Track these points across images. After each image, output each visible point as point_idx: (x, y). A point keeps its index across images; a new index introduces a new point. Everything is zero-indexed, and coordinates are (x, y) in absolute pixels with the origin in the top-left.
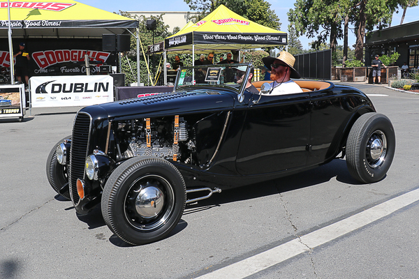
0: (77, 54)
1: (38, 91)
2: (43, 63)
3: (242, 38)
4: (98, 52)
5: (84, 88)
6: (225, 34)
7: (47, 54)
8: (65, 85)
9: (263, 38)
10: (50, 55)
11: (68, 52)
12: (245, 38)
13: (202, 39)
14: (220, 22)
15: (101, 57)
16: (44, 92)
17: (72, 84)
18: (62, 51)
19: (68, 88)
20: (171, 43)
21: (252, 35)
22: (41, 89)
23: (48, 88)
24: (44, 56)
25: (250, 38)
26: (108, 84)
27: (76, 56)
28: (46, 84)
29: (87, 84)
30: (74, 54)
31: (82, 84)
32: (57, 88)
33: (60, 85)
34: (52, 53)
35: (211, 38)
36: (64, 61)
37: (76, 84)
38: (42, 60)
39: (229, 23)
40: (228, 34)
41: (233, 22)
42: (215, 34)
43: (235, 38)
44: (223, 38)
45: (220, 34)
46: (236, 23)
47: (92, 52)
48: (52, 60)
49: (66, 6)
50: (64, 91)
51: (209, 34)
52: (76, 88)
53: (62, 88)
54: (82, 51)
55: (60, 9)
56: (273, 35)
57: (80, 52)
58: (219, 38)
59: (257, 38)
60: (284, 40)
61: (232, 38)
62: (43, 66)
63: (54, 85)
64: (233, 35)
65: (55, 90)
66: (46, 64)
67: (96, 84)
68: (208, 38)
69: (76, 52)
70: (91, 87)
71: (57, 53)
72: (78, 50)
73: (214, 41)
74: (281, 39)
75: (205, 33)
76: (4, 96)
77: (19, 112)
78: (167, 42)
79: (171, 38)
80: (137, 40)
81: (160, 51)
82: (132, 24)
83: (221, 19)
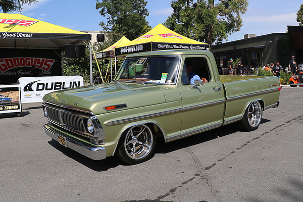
0: (30, 61)
1: (25, 90)
2: (3, 67)
3: (183, 47)
4: (46, 59)
5: (62, 86)
6: (172, 44)
7: (7, 61)
8: (47, 84)
9: (195, 48)
10: (9, 62)
11: (23, 59)
12: (185, 48)
13: (157, 47)
15: (48, 63)
16: (31, 90)
17: (52, 83)
18: (19, 58)
19: (49, 87)
20: (122, 51)
21: (189, 45)
22: (28, 88)
23: (34, 87)
24: (4, 62)
25: (187, 47)
26: (79, 82)
27: (29, 62)
28: (32, 83)
29: (64, 83)
30: (28, 61)
31: (61, 83)
32: (41, 87)
33: (43, 84)
34: (11, 60)
35: (163, 47)
36: (20, 66)
37: (56, 83)
38: (2, 65)
39: (170, 36)
40: (174, 44)
41: (173, 36)
42: (166, 44)
43: (178, 47)
44: (171, 47)
45: (169, 44)
47: (41, 59)
48: (11, 65)
49: (32, 23)
50: (47, 89)
51: (162, 44)
52: (56, 86)
53: (45, 87)
54: (34, 58)
55: (27, 25)
56: (201, 45)
57: (32, 59)
58: (168, 47)
59: (192, 48)
60: (207, 49)
61: (176, 47)
62: (4, 70)
63: (38, 84)
64: (177, 45)
65: (39, 88)
66: (6, 68)
67: (71, 83)
68: (161, 47)
69: (30, 59)
70: (67, 85)
71: (14, 60)
72: (31, 58)
74: (205, 48)
75: (159, 43)
76: (4, 95)
77: (19, 108)
78: (118, 51)
79: (123, 48)
80: (90, 49)
81: (107, 57)
82: (86, 37)
83: (164, 34)
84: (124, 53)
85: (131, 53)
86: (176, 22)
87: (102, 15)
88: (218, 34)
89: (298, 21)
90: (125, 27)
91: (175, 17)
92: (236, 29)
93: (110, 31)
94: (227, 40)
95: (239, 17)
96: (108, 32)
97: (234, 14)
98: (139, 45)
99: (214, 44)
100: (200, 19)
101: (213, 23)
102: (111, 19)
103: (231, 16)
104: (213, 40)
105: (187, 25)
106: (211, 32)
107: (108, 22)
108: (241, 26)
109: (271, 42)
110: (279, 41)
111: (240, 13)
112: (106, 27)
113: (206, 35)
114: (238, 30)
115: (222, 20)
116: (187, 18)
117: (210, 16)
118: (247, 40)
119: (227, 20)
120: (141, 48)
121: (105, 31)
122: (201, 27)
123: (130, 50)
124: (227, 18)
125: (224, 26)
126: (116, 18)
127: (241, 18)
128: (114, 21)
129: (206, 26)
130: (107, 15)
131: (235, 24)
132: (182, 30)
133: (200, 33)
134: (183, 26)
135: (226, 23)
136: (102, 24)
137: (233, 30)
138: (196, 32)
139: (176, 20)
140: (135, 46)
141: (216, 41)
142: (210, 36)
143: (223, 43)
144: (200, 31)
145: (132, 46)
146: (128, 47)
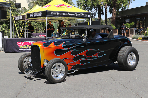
3: (70, 14)
6: (62, 12)
9: (80, 15)
12: (71, 14)
13: (51, 14)
14: (58, 6)
20: (31, 16)
21: (75, 13)
25: (73, 14)
40: (63, 12)
41: (65, 6)
42: (57, 12)
43: (66, 14)
44: (61, 14)
45: (59, 12)
46: (66, 7)
51: (54, 12)
56: (84, 13)
58: (59, 14)
59: (77, 15)
60: (89, 16)
61: (65, 14)
64: (66, 12)
68: (53, 14)
73: (56, 15)
75: (52, 11)
78: (28, 15)
79: (31, 13)
80: (10, 14)
81: (23, 19)
82: (7, 5)
83: (58, 4)
84: (32, 17)
85: (35, 17)
98: (40, 12)
120: (40, 14)
123: (35, 16)
140: (37, 13)
145: (36, 12)
146: (34, 13)
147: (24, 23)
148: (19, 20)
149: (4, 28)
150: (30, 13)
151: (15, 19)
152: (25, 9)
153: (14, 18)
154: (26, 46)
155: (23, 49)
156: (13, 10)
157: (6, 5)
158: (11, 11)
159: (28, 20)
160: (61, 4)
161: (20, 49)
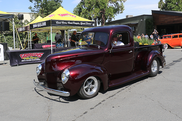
6: (67, 21)
9: (84, 24)
12: (76, 23)
13: (56, 24)
14: (62, 15)
21: (80, 22)
25: (78, 23)
39: (67, 16)
41: (69, 16)
42: (62, 21)
43: (71, 23)
44: (66, 23)
45: (65, 21)
51: (59, 21)
56: (89, 22)
58: (64, 23)
59: (82, 24)
61: (70, 23)
64: (71, 22)
68: (59, 23)
73: (61, 25)
74: (92, 24)
75: (57, 21)
78: (31, 26)
80: (13, 25)
81: (26, 30)
82: (10, 17)
84: (35, 28)
85: (39, 27)
86: (82, 7)
87: (31, 1)
88: (108, 15)
89: (159, 8)
90: (46, 10)
91: (82, 4)
92: (121, 12)
93: (36, 12)
94: (114, 19)
95: (122, 4)
96: (35, 13)
97: (119, 3)
98: (44, 22)
99: (107, 21)
100: (97, 5)
101: (105, 8)
102: (37, 4)
103: (117, 4)
104: (106, 19)
105: (89, 9)
106: (104, 13)
107: (35, 6)
108: (123, 10)
109: (142, 20)
110: (146, 20)
111: (123, 2)
112: (33, 9)
113: (101, 16)
114: (121, 13)
115: (111, 6)
116: (89, 5)
117: (104, 4)
118: (128, 19)
119: (114, 6)
120: (45, 24)
121: (32, 12)
122: (98, 10)
124: (115, 5)
125: (112, 10)
126: (40, 4)
127: (123, 5)
128: (38, 6)
129: (101, 10)
130: (34, 2)
131: (120, 8)
132: (86, 12)
133: (97, 14)
134: (87, 9)
135: (114, 8)
136: (30, 8)
137: (118, 12)
138: (95, 13)
139: (83, 6)
141: (108, 19)
142: (103, 16)
143: (112, 21)
144: (97, 13)
145: (40, 23)
146: (37, 24)
147: (28, 34)
148: (22, 31)
149: (8, 39)
150: (34, 24)
151: (18, 31)
152: (27, 21)
153: (18, 29)
154: (29, 57)
155: (26, 60)
156: (17, 23)
157: (8, 16)
158: (14, 23)
159: (31, 31)
160: (65, 13)
161: (22, 61)
